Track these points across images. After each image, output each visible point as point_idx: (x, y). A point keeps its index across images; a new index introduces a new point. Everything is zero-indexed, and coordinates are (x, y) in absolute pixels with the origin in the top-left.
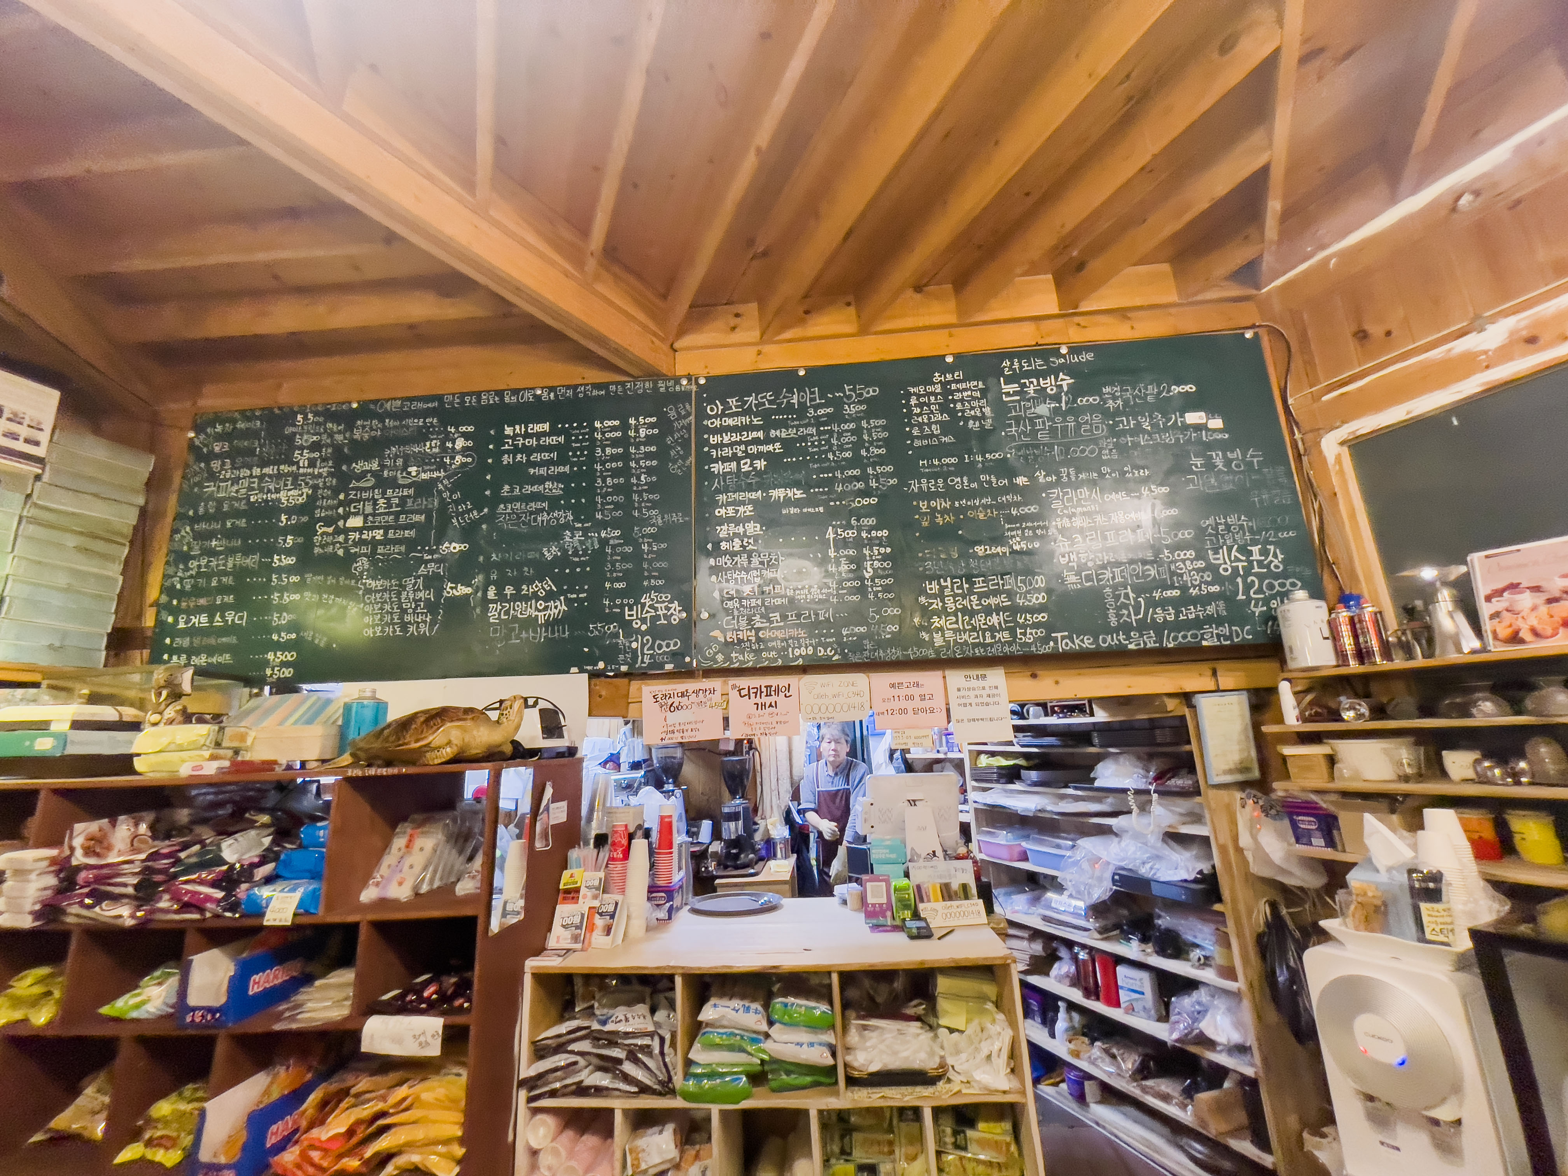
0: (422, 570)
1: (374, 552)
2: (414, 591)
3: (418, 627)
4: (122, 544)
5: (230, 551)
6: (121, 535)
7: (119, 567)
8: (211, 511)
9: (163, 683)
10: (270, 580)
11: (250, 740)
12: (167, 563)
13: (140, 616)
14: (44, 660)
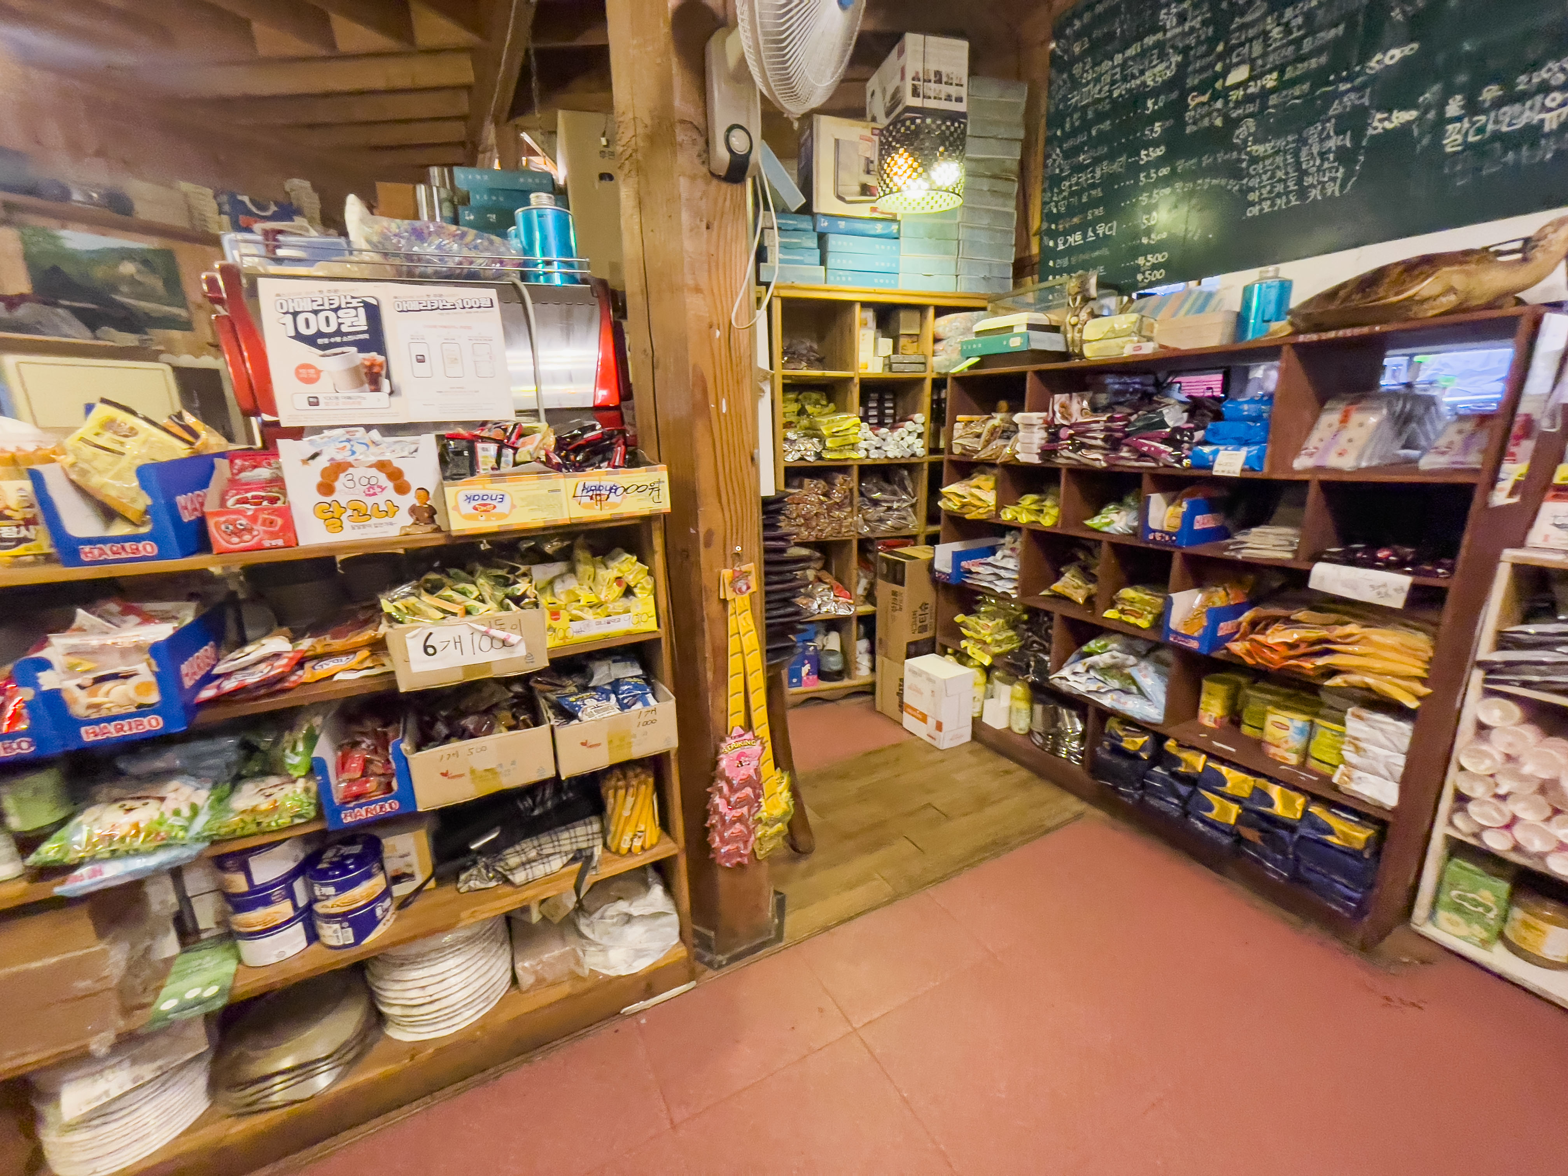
0: (1335, 109)
1: (1264, 107)
2: (1322, 141)
3: (1323, 188)
4: (1013, 180)
5: (1097, 161)
6: (1011, 172)
7: (1013, 203)
8: (1077, 124)
9: (1077, 290)
10: (1137, 180)
11: (1155, 331)
12: (1044, 191)
13: (1028, 246)
14: (982, 290)
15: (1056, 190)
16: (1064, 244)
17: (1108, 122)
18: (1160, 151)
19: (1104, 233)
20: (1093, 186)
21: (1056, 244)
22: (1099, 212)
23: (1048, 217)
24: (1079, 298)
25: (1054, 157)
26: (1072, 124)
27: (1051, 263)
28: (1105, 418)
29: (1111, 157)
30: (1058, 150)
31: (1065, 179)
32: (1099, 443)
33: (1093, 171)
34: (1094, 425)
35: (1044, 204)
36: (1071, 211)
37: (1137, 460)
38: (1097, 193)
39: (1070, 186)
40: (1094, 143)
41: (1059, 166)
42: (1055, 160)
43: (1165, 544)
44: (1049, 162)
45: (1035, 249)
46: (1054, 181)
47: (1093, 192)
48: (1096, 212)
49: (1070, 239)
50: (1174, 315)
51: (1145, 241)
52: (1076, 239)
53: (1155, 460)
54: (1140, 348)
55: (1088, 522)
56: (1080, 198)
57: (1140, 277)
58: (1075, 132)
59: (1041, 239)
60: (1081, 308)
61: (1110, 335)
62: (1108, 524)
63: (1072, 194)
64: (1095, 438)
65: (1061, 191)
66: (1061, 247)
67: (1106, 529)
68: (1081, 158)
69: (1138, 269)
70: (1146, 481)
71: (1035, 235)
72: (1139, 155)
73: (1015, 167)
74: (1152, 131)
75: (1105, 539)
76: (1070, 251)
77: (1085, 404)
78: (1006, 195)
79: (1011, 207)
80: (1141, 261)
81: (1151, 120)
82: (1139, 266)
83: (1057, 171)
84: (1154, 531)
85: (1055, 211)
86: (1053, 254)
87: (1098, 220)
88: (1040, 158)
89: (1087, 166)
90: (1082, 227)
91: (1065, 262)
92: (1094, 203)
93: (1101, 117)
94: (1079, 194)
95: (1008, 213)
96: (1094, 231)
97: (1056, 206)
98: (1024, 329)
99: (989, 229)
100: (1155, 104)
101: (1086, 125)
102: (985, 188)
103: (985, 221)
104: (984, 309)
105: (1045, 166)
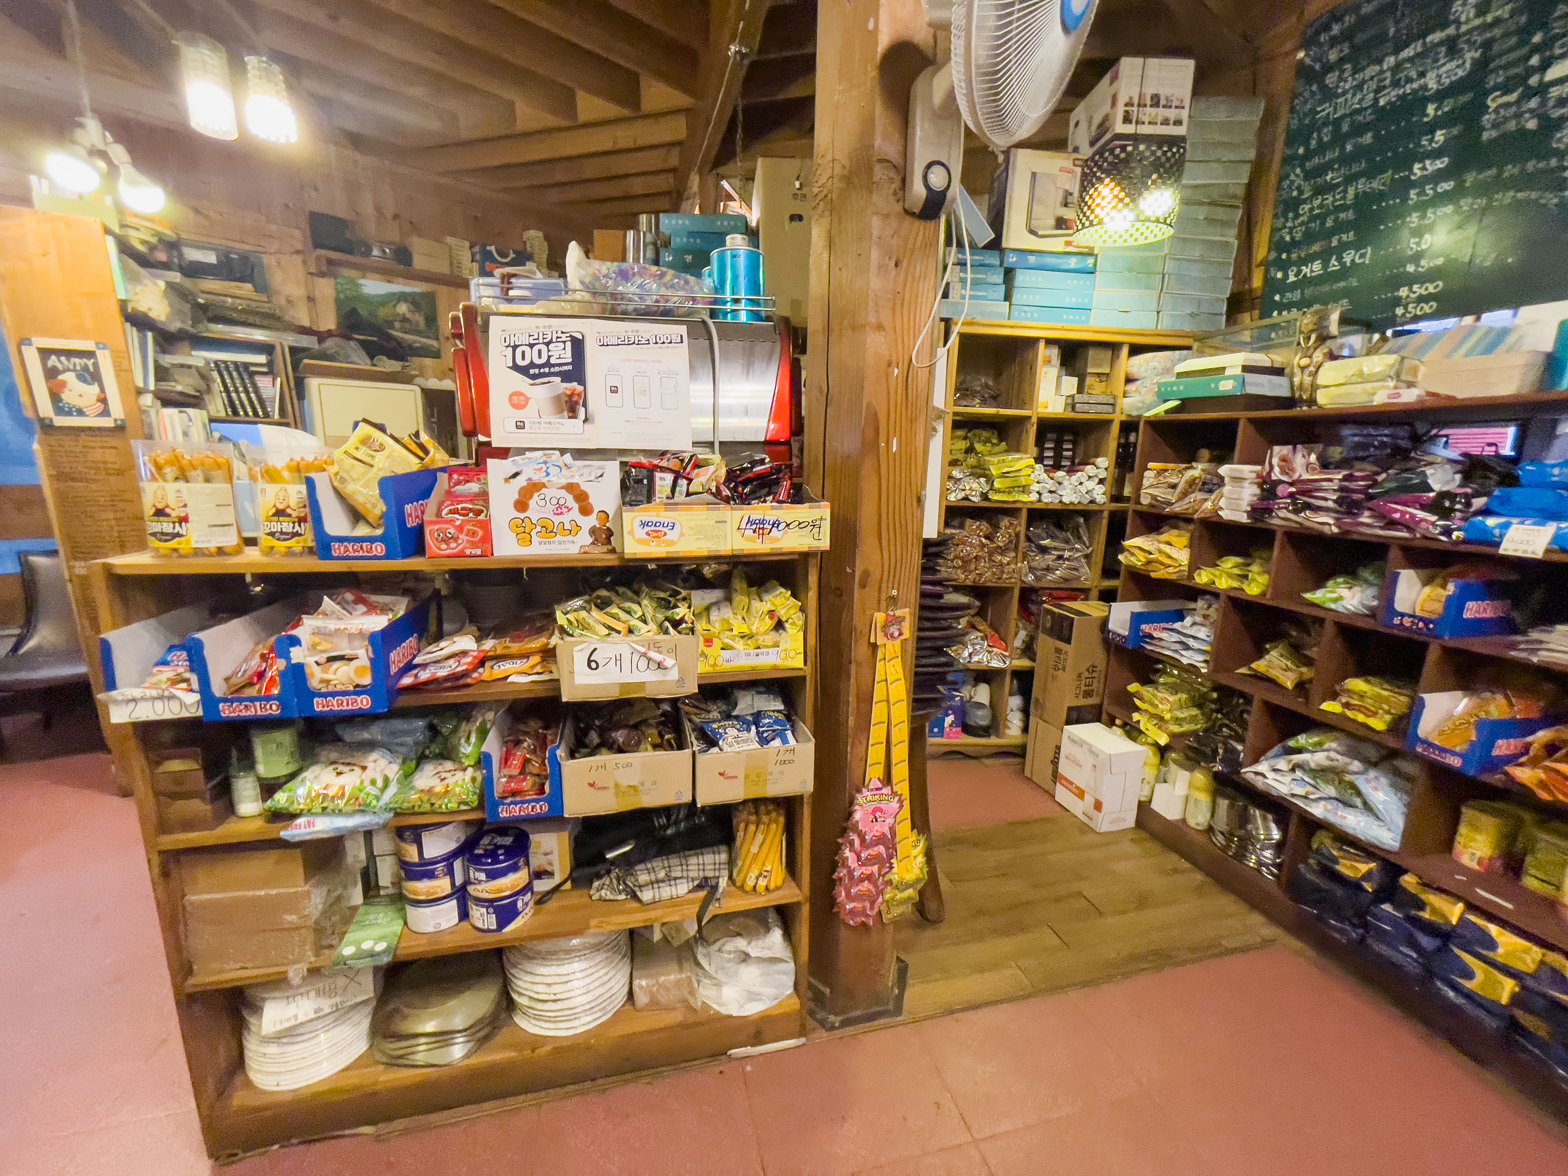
4: (1236, 207)
5: (1350, 180)
6: (1235, 197)
7: (1234, 231)
8: (1325, 139)
9: (1311, 327)
10: (1405, 199)
11: (1420, 375)
12: (1276, 216)
13: (1249, 278)
14: (1187, 328)
15: (1291, 215)
16: (1296, 275)
17: (1370, 135)
18: (1441, 164)
19: (1353, 260)
20: (1344, 208)
21: (1286, 276)
22: (1350, 236)
23: (1278, 246)
24: (1313, 337)
25: (1292, 177)
26: (1320, 139)
27: (1277, 298)
28: (1340, 476)
29: (1370, 174)
30: (1298, 171)
31: (1305, 202)
32: (1330, 504)
33: (1345, 191)
34: (1325, 483)
35: (1274, 230)
36: (1310, 237)
37: (1382, 528)
38: (1348, 215)
39: (1311, 210)
40: (1345, 160)
41: (1299, 188)
42: (1293, 182)
43: (1419, 631)
44: (1285, 184)
45: (1257, 282)
46: (1291, 206)
47: (1342, 216)
48: (1344, 237)
49: (1305, 270)
50: (1448, 356)
51: (1410, 268)
52: (1317, 267)
53: (1409, 529)
54: (1398, 395)
55: (1308, 596)
56: (1323, 224)
57: (1399, 311)
58: (1322, 148)
59: (1267, 272)
60: (1315, 349)
61: (1354, 379)
62: (1335, 600)
63: (1313, 218)
64: (1326, 499)
65: (1297, 216)
66: (1292, 278)
67: (1333, 606)
68: (1328, 178)
69: (1397, 302)
70: (1394, 554)
71: (1258, 266)
72: (1411, 170)
73: (1241, 191)
74: (1431, 141)
75: (1329, 617)
76: (1305, 282)
77: (1313, 458)
78: (1224, 224)
79: (1231, 237)
80: (1403, 292)
81: (1431, 129)
82: (1400, 298)
83: (1295, 193)
84: (1402, 615)
85: (1288, 238)
86: (1282, 287)
87: (1344, 247)
88: (1273, 180)
89: (1338, 185)
90: (1324, 256)
91: (1297, 296)
92: (1340, 227)
93: (1358, 130)
94: (1322, 217)
95: (1227, 244)
96: (1340, 259)
97: (1290, 233)
98: (1238, 371)
99: (1202, 260)
100: (1436, 110)
101: (1339, 139)
102: (1201, 217)
103: (1197, 252)
104: (1189, 348)
105: (1279, 188)
